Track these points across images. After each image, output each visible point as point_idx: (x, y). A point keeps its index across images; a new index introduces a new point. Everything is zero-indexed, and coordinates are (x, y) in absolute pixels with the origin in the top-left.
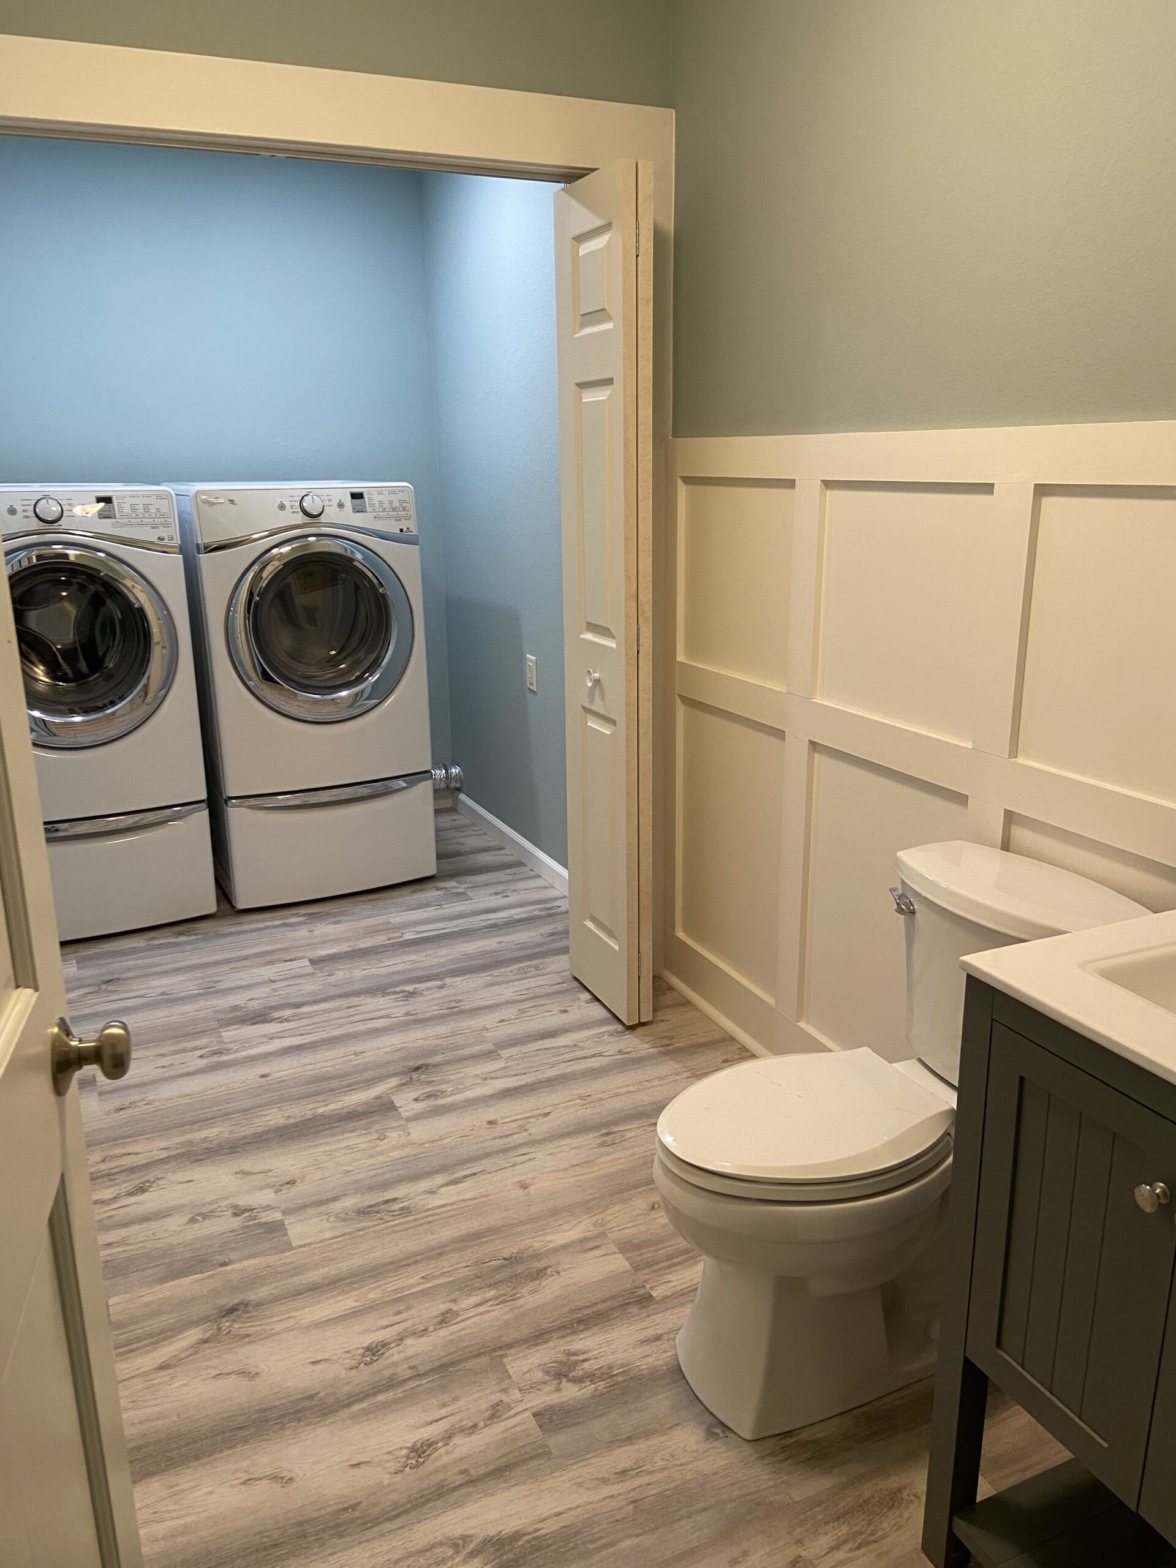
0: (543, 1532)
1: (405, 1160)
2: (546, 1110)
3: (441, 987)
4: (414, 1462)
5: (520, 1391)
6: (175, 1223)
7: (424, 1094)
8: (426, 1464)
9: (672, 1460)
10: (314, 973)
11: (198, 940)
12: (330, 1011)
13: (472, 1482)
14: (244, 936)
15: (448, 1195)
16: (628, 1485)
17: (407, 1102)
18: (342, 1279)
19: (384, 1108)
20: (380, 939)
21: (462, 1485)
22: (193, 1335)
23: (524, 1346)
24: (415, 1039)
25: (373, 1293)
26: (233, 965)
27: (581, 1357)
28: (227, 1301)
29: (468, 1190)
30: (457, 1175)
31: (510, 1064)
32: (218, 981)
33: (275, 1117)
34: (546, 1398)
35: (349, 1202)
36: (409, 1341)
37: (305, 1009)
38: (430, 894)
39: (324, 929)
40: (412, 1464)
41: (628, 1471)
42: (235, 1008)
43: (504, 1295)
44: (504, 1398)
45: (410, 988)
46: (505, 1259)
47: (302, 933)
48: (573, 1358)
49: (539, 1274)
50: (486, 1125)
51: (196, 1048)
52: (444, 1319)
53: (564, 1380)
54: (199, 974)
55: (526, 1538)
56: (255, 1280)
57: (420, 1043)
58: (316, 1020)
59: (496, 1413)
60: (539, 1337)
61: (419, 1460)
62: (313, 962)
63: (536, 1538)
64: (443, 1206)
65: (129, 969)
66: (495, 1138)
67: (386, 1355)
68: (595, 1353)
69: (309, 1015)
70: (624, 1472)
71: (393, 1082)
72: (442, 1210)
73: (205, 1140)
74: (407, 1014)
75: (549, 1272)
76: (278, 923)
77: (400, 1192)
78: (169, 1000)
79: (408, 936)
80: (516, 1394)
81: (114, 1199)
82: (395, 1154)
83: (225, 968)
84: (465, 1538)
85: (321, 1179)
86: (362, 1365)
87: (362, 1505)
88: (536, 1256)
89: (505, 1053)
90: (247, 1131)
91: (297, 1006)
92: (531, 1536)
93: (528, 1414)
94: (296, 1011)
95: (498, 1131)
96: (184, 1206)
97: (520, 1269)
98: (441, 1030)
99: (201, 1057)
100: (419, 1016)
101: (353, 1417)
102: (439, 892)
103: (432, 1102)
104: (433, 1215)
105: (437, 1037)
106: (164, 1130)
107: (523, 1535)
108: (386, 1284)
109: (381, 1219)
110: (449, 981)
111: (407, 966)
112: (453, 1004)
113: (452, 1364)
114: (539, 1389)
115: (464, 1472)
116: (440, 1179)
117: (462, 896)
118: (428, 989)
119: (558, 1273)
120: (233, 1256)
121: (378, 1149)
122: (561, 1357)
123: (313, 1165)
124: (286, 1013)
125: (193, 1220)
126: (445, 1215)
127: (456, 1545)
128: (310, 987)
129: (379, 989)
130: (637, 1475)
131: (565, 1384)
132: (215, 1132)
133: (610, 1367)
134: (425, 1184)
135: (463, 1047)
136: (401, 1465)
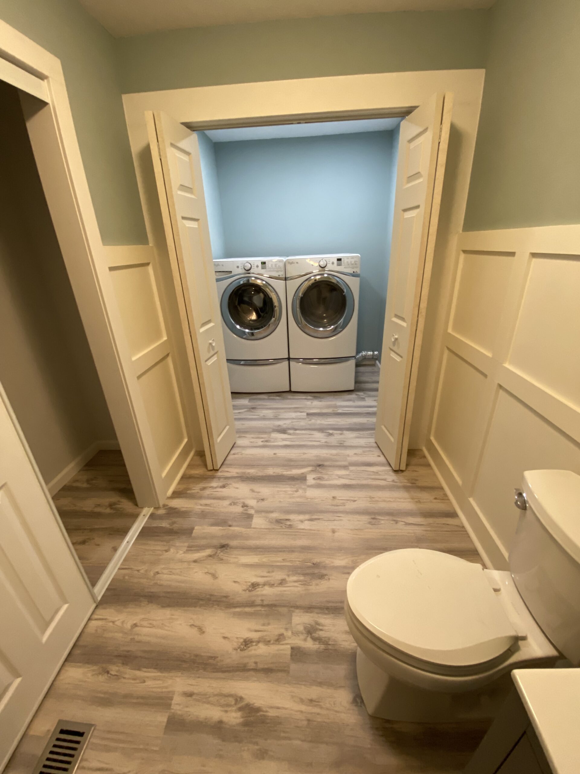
1: (299, 503)
2: (355, 499)
3: (341, 434)
4: (242, 647)
5: (292, 633)
6: (226, 503)
7: (318, 477)
8: (246, 651)
9: (333, 706)
10: (306, 419)
11: (280, 399)
12: (303, 434)
13: (256, 670)
14: (293, 401)
15: (307, 525)
16: (310, 709)
17: (311, 479)
18: (258, 548)
19: (302, 478)
20: (330, 411)
21: (252, 669)
22: (208, 552)
23: (302, 611)
24: (324, 453)
25: (264, 559)
26: (285, 410)
27: (321, 628)
28: (224, 542)
29: (314, 526)
30: (313, 517)
31: (351, 474)
32: (279, 415)
33: (271, 471)
34: (298, 642)
35: (275, 515)
36: (266, 588)
37: (297, 432)
38: (353, 396)
39: (316, 403)
41: (314, 701)
42: (279, 426)
43: (306, 581)
44: (285, 634)
45: (331, 432)
46: (313, 564)
47: (309, 403)
48: (317, 626)
49: (322, 577)
50: (332, 498)
51: (262, 438)
52: (282, 582)
53: (310, 636)
54: (275, 411)
56: (235, 537)
57: (325, 455)
58: (299, 437)
59: (279, 639)
60: (309, 609)
61: (244, 647)
62: (308, 414)
64: (303, 529)
65: (259, 405)
66: (332, 505)
67: (257, 590)
68: (327, 628)
69: (298, 434)
70: (311, 701)
71: (310, 469)
72: (302, 531)
73: (249, 473)
74: (326, 442)
75: (326, 577)
76: (304, 397)
77: (292, 517)
78: (264, 418)
79: (340, 411)
80: (289, 633)
81: (216, 488)
82: (298, 500)
83: (282, 411)
84: (241, 698)
85: (272, 502)
86: (248, 590)
88: (325, 567)
89: (351, 468)
90: (260, 474)
91: (296, 430)
93: (289, 646)
94: (294, 431)
95: (336, 502)
96: (231, 497)
97: (316, 571)
98: (334, 452)
99: (262, 441)
100: (329, 444)
101: (235, 614)
102: (356, 396)
103: (318, 482)
104: (298, 532)
105: (331, 454)
106: (241, 466)
108: (271, 557)
109: (281, 527)
110: (345, 432)
111: (334, 423)
112: (342, 442)
113: (275, 606)
114: (298, 636)
115: (256, 663)
116: (307, 517)
117: (363, 399)
118: (337, 434)
119: (329, 579)
120: (234, 524)
121: (294, 495)
122: (313, 623)
123: (272, 495)
124: (291, 432)
125: (230, 504)
126: (301, 534)
127: (236, 700)
128: (303, 423)
129: (321, 430)
130: (316, 706)
131: (309, 639)
132: (252, 471)
133: (329, 639)
134: (301, 517)
135: (337, 461)
136: (238, 646)
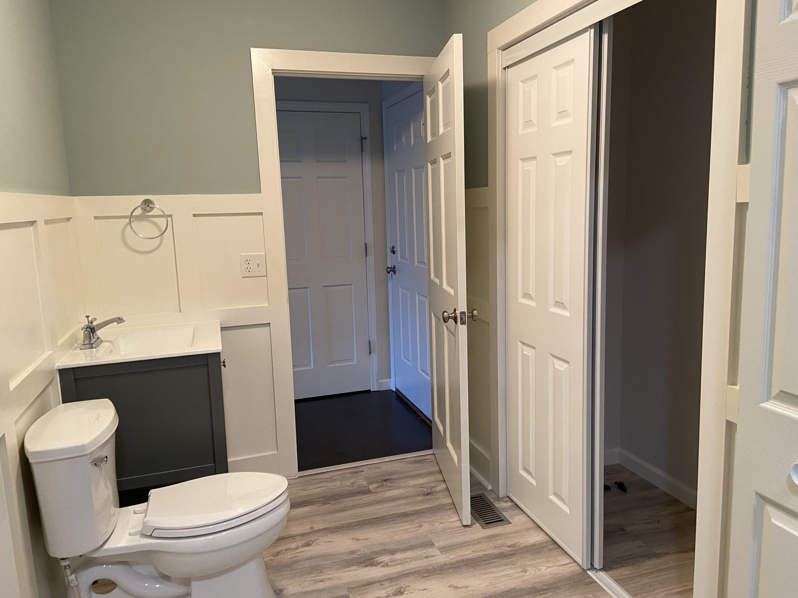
0: (356, 567)
4: (402, 589)
8: (397, 588)
9: (301, 584)
13: (379, 582)
16: (321, 578)
21: (383, 581)
40: (403, 589)
41: (319, 581)
55: (362, 566)
61: (400, 590)
63: (359, 565)
70: (321, 581)
84: (384, 566)
87: (421, 577)
92: (361, 566)
107: (363, 566)
115: (382, 585)
127: (387, 565)
130: (316, 580)
136: (407, 589)
